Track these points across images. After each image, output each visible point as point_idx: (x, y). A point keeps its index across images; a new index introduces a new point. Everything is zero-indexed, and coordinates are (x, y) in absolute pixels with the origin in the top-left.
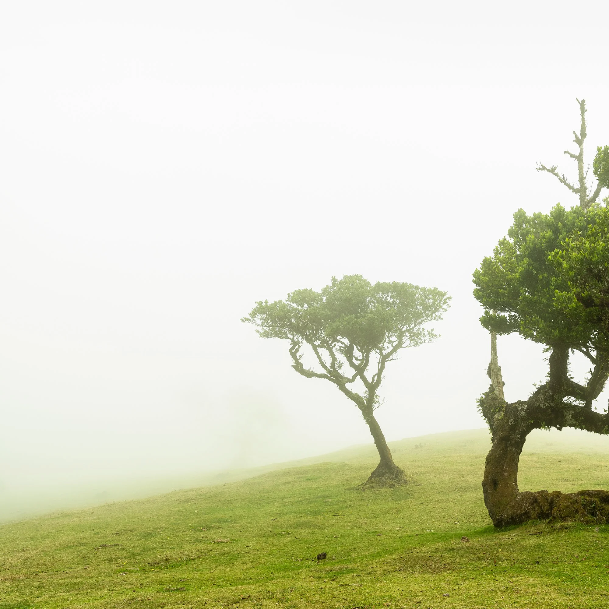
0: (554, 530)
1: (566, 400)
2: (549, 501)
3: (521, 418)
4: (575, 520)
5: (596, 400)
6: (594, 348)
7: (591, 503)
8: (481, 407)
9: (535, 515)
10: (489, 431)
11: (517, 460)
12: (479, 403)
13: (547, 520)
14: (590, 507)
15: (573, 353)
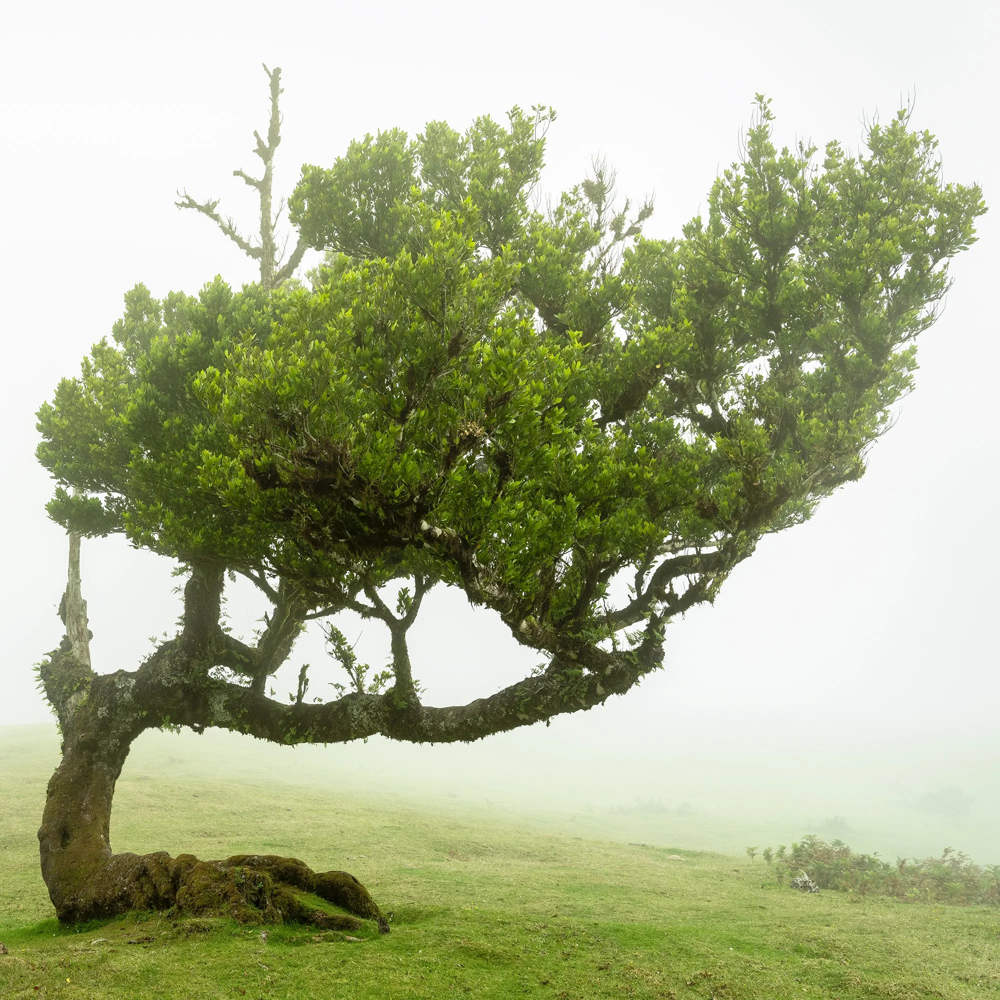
0: (179, 933)
1: (214, 674)
2: (171, 874)
3: (123, 706)
4: (221, 914)
5: (275, 676)
6: (274, 571)
7: (255, 881)
8: (42, 681)
9: (142, 901)
10: (58, 730)
11: (111, 789)
12: (40, 672)
13: (165, 911)
14: (251, 889)
15: (233, 578)
